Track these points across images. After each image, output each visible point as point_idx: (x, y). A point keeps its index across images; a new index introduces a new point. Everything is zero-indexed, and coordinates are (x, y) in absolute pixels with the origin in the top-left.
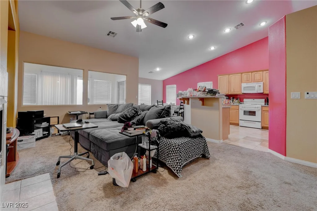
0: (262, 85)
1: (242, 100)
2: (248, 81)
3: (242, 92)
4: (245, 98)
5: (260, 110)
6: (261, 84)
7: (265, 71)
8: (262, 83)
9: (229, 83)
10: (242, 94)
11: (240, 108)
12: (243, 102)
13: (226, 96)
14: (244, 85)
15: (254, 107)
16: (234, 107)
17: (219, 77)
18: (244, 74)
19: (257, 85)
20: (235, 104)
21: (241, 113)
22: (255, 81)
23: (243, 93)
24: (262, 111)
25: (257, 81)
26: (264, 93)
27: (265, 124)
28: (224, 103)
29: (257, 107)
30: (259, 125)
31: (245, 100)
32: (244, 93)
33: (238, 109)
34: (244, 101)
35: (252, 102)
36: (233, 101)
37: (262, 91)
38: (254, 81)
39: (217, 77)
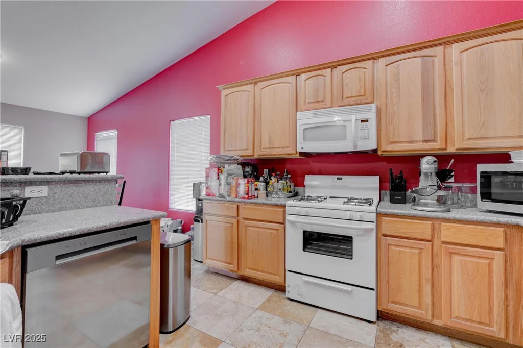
0: (372, 116)
1: (299, 179)
2: (318, 103)
3: (299, 150)
4: (308, 174)
5: (370, 230)
6: (369, 110)
7: (381, 60)
8: (373, 107)
9: (255, 113)
10: (298, 156)
11: (288, 217)
12: (304, 186)
13: (244, 165)
14: (305, 119)
15: (348, 215)
16: (269, 213)
17: (224, 93)
18: (303, 77)
19: (353, 117)
20: (274, 200)
21: (294, 240)
22: (346, 101)
23: (301, 154)
24: (381, 236)
25: (351, 101)
26: (379, 153)
27: (394, 302)
28: (233, 196)
29: (357, 216)
30: (367, 306)
31: (310, 180)
32: (304, 151)
33: (283, 223)
34: (306, 183)
35: (333, 187)
36: (267, 183)
37: (370, 145)
38: (344, 101)
39: (219, 92)
